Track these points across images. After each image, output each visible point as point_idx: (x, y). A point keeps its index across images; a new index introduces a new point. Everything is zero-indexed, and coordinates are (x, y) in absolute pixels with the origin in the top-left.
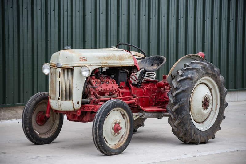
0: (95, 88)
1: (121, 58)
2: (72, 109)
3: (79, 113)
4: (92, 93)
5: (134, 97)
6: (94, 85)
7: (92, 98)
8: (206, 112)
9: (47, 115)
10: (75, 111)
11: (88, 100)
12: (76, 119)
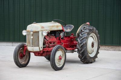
0: (47, 41)
1: (57, 26)
2: (39, 51)
3: (42, 52)
4: (47, 43)
5: (62, 44)
6: (47, 39)
7: (47, 45)
8: (93, 49)
9: (24, 54)
10: (40, 51)
11: (45, 46)
12: (40, 55)
